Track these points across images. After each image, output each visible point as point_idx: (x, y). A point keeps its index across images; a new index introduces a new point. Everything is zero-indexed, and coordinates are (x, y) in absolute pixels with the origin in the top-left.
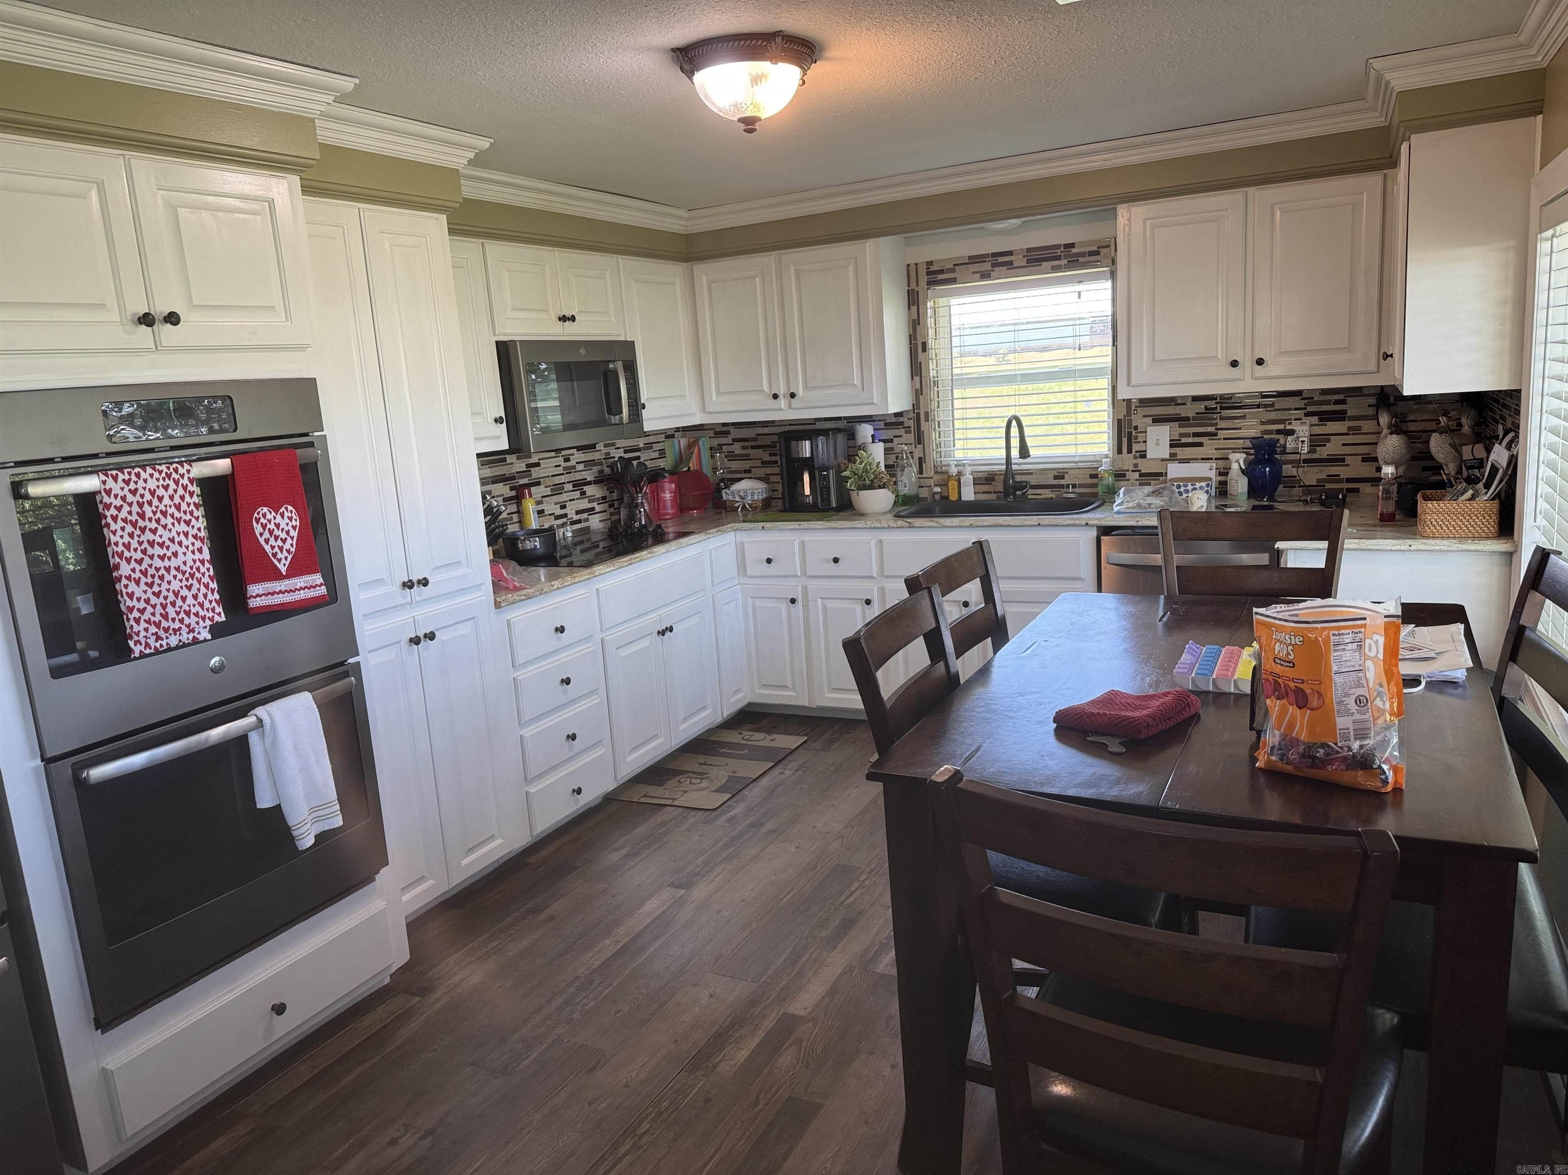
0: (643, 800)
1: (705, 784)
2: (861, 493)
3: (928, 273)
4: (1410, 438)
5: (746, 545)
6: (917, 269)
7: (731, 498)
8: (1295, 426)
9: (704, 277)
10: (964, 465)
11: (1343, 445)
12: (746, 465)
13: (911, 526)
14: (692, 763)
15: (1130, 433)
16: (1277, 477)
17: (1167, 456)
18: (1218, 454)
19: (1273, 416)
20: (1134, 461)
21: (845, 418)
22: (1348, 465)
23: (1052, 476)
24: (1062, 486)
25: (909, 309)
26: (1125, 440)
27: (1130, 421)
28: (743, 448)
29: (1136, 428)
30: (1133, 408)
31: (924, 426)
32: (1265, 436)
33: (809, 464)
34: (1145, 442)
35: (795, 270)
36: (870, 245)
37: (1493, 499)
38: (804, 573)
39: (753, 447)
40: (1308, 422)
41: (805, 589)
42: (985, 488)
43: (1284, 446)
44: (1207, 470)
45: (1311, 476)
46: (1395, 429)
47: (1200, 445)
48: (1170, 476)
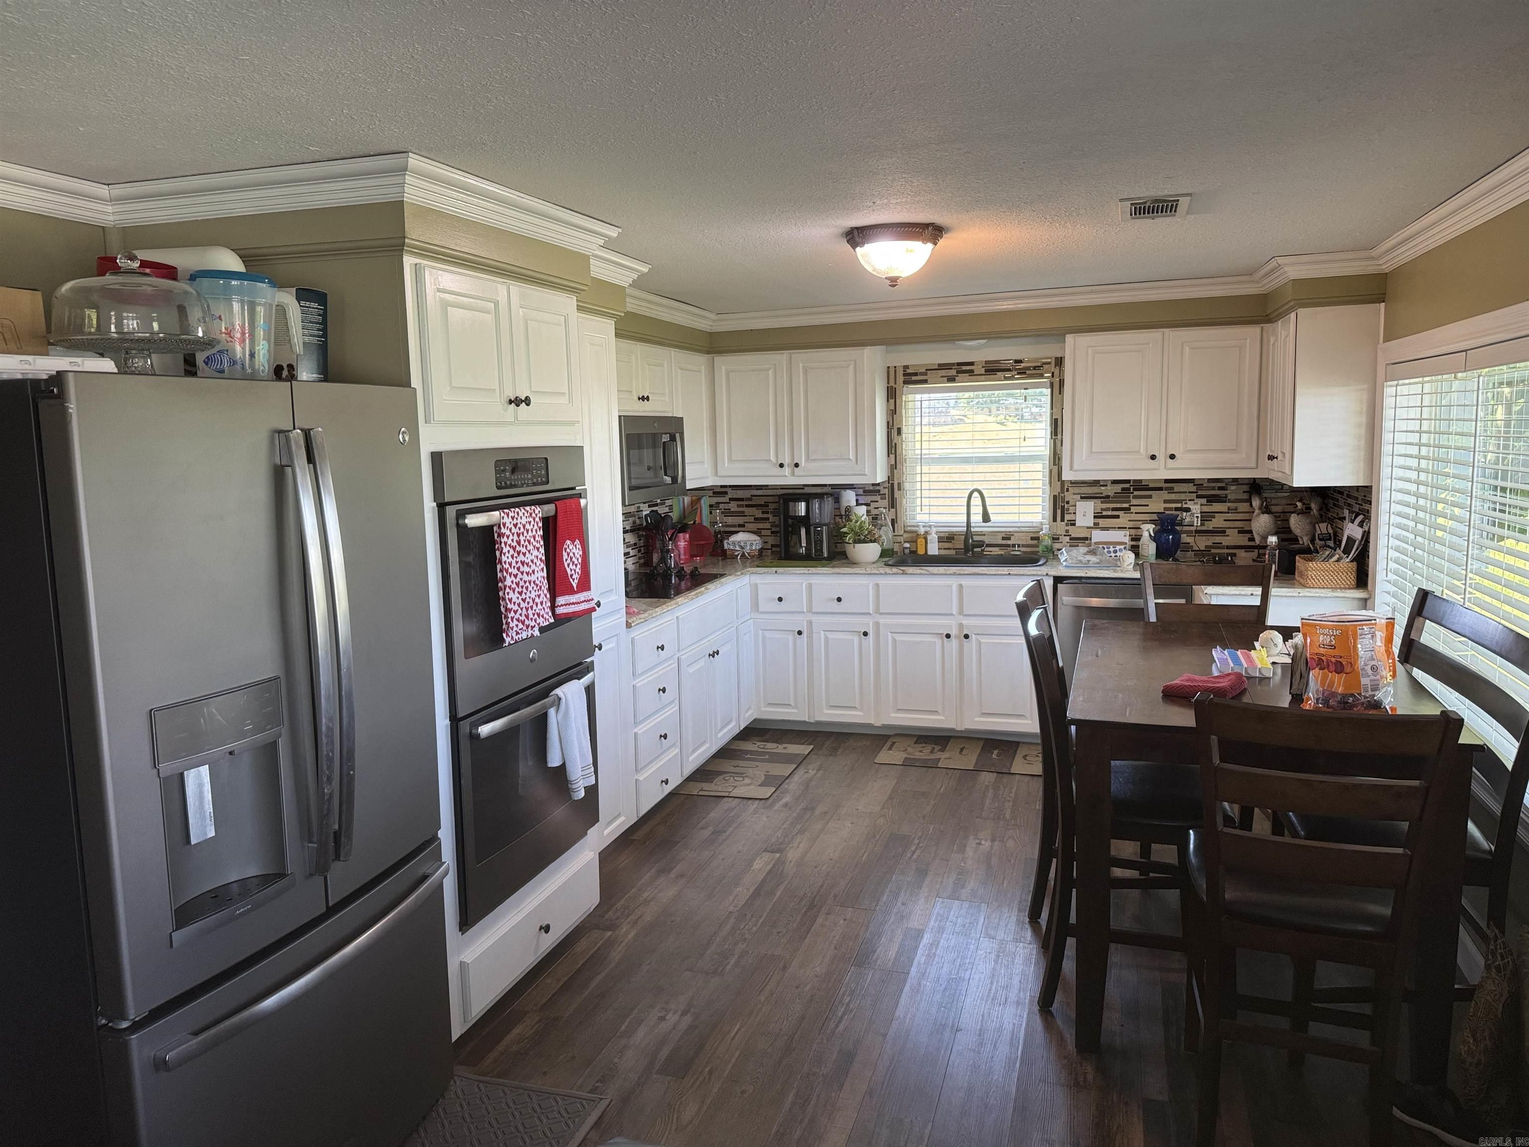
0: (701, 793)
1: (747, 781)
2: (857, 545)
3: (904, 375)
4: (1276, 516)
5: (759, 586)
6: (895, 371)
7: (732, 547)
8: (1190, 505)
9: (723, 367)
10: (930, 526)
11: (1225, 520)
12: (740, 520)
13: (904, 573)
14: (727, 765)
15: (1063, 507)
16: (1177, 543)
17: (1092, 525)
18: (1131, 524)
19: (1173, 497)
20: (1067, 528)
21: (830, 485)
22: (1228, 536)
23: (1000, 537)
24: (1008, 546)
25: (888, 401)
26: (1059, 512)
27: (1063, 498)
28: (738, 506)
29: (1068, 503)
30: (1066, 487)
31: (897, 494)
32: (1167, 512)
33: (806, 521)
34: (1075, 513)
35: (803, 367)
36: (868, 351)
37: (1352, 561)
38: (810, 610)
39: (747, 506)
40: (1199, 503)
41: (810, 623)
42: (947, 545)
43: (1182, 520)
44: (1123, 536)
45: (1202, 543)
46: (1266, 510)
47: (1118, 517)
48: (1093, 541)
